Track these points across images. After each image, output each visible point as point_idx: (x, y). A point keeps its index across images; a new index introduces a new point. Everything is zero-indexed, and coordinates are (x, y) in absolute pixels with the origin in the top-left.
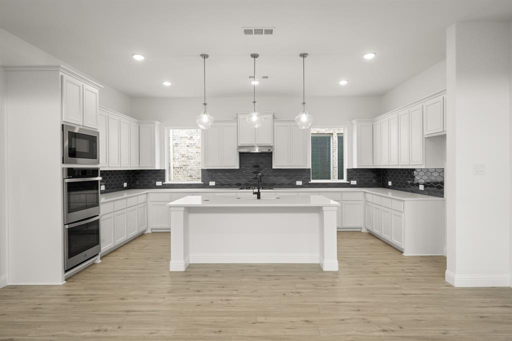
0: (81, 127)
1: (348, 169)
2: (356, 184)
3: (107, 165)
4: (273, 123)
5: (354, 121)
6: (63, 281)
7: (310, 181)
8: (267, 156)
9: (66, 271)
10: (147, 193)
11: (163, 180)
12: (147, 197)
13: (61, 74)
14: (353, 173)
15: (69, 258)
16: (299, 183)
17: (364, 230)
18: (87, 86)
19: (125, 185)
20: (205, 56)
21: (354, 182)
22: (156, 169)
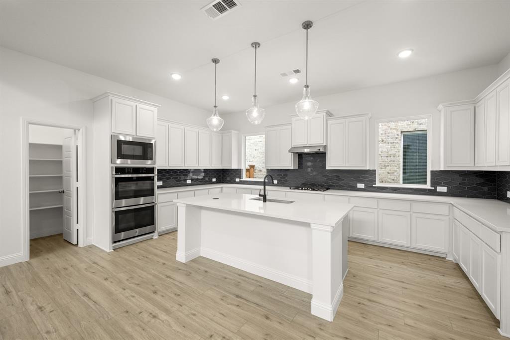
0: (135, 137)
1: (432, 172)
2: (446, 191)
3: (183, 165)
4: (326, 121)
5: (441, 107)
6: (110, 249)
7: (375, 184)
8: (320, 156)
9: (115, 242)
10: (222, 187)
11: (240, 177)
12: (222, 190)
13: (110, 98)
14: (440, 177)
15: (116, 233)
16: (361, 186)
17: (449, 258)
18: (140, 105)
19: (214, 180)
20: (216, 61)
21: (443, 189)
22: (232, 168)
